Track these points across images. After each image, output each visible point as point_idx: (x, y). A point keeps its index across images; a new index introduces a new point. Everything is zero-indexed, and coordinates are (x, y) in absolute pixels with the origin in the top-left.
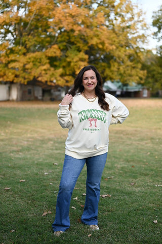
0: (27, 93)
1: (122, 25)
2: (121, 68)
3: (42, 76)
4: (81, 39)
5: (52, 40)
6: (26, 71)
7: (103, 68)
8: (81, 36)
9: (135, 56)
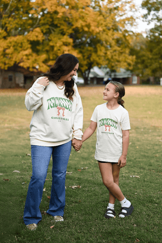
0: (8, 80)
1: (108, 7)
2: (109, 53)
3: (23, 61)
4: (65, 21)
5: (34, 23)
6: (7, 56)
7: (89, 53)
8: (65, 18)
9: (124, 40)
